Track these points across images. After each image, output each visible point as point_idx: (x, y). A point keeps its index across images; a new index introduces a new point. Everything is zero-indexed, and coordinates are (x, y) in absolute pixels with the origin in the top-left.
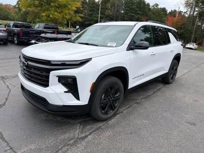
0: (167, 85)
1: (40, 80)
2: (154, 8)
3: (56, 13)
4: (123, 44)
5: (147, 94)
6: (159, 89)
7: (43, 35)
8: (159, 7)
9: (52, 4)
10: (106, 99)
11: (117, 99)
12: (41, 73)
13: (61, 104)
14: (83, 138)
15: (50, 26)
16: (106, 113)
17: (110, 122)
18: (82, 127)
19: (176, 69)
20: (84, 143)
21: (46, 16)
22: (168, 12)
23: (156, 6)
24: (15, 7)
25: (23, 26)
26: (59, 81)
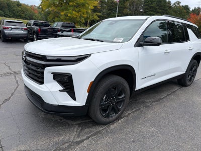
0: (184, 88)
1: (37, 76)
2: (176, 6)
3: (73, 12)
4: (131, 39)
5: (159, 97)
6: (174, 92)
7: (59, 33)
8: (181, 5)
9: (71, 3)
10: (108, 100)
11: (122, 101)
12: (36, 69)
13: (56, 103)
14: (78, 143)
15: (68, 25)
16: (108, 116)
17: (112, 126)
18: (80, 129)
19: (196, 71)
20: (78, 148)
21: (65, 15)
22: (191, 9)
23: (178, 4)
24: (39, 8)
25: (42, 24)
26: (54, 79)
